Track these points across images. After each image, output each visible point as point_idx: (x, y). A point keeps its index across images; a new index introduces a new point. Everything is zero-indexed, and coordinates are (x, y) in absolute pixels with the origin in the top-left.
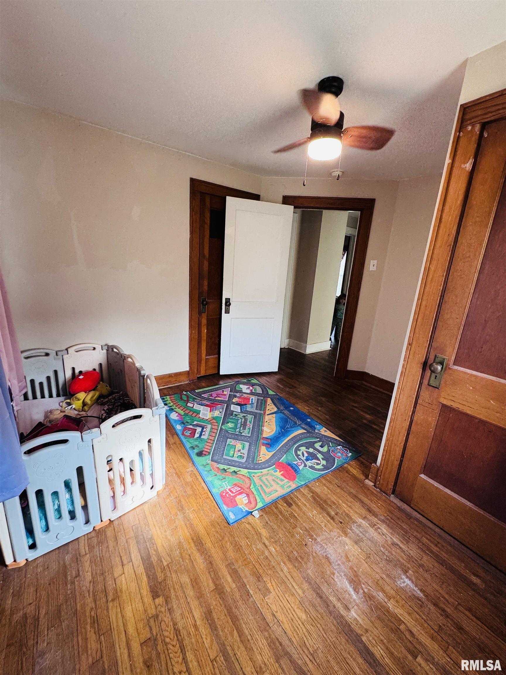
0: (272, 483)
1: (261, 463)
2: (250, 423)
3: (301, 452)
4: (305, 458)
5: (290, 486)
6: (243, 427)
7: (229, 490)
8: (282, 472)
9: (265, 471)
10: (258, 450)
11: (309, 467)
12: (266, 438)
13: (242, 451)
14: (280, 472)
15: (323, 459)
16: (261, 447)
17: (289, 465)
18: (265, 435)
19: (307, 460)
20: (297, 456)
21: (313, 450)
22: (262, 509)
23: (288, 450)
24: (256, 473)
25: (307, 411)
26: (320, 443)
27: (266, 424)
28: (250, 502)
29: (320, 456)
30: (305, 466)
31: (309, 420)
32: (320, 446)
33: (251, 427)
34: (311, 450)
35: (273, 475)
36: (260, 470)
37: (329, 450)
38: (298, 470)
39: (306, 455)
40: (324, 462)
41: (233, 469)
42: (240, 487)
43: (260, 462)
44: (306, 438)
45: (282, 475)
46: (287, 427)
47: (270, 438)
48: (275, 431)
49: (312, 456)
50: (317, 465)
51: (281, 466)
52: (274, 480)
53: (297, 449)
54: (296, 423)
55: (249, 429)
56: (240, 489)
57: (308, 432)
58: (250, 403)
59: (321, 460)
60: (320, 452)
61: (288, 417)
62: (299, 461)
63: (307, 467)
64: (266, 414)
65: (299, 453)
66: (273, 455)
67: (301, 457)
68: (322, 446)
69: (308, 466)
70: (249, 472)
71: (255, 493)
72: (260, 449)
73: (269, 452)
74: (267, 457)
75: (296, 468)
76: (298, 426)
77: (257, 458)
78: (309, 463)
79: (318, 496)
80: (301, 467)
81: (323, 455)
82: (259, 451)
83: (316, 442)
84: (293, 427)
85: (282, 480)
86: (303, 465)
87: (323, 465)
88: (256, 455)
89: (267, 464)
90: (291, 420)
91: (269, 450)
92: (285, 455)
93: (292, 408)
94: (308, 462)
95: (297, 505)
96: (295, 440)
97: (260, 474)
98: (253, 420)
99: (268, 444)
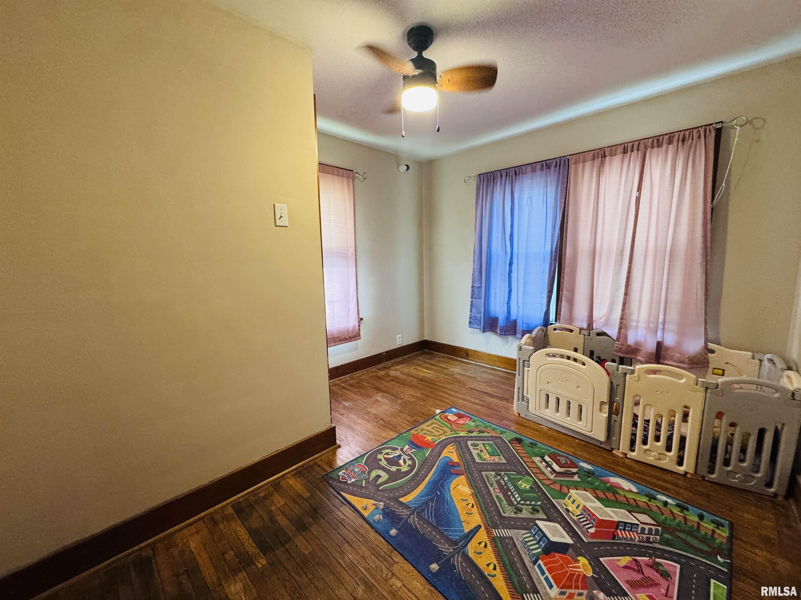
3: (407, 464)
4: (402, 458)
5: (416, 431)
9: (443, 438)
11: (397, 449)
13: (478, 451)
18: (463, 479)
19: (400, 456)
21: (392, 470)
23: (424, 463)
24: (451, 434)
27: (472, 501)
28: (446, 418)
29: (384, 463)
32: (381, 476)
35: (434, 436)
36: (448, 437)
38: (410, 444)
39: (401, 462)
40: (380, 457)
43: (452, 444)
45: (426, 438)
49: (393, 462)
51: (428, 445)
52: (432, 432)
53: (412, 467)
59: (382, 459)
62: (409, 453)
64: (484, 528)
65: (410, 462)
66: (440, 453)
67: (407, 458)
70: (458, 434)
71: (444, 422)
72: (458, 458)
74: (446, 450)
76: (416, 508)
77: (457, 447)
78: (398, 453)
80: (407, 447)
82: (459, 455)
83: (385, 482)
84: (422, 504)
86: (404, 450)
88: (460, 451)
89: (444, 444)
90: (429, 523)
92: (427, 456)
97: (447, 434)
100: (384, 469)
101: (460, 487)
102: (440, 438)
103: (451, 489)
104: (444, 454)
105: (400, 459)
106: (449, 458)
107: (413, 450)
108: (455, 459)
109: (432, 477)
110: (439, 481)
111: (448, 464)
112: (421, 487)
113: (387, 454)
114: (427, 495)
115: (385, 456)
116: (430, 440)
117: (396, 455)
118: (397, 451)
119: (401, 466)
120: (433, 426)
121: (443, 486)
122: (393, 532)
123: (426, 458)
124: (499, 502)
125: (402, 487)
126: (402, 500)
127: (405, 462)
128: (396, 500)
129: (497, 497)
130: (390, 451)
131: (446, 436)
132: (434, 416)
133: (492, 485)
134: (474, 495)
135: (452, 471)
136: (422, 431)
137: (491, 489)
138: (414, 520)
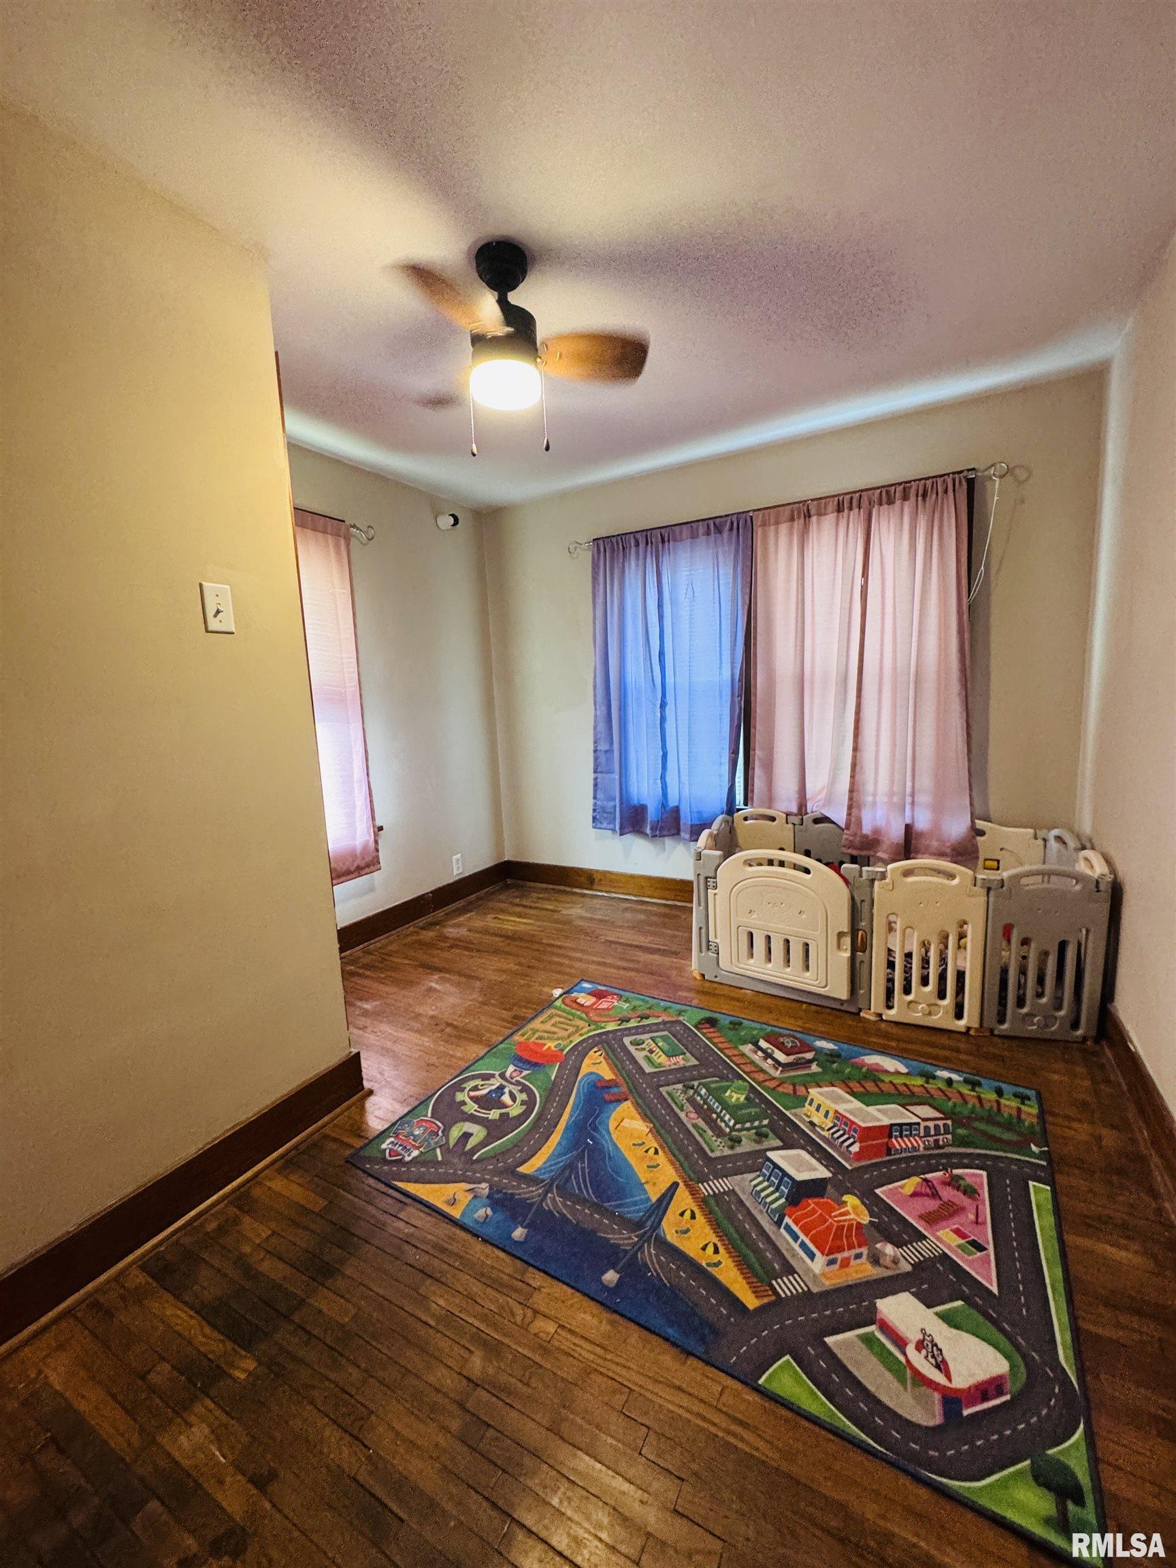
0: (554, 1030)
1: (593, 1049)
3: (518, 1101)
4: (506, 1090)
5: (523, 1035)
8: (545, 1049)
9: (577, 1039)
10: (616, 1067)
11: (493, 1076)
12: (619, 1100)
14: (549, 1049)
15: (464, 1103)
16: (616, 1077)
17: (536, 1064)
18: (628, 1106)
19: (501, 1089)
20: (525, 1089)
21: (490, 1117)
22: (552, 1001)
23: (551, 1094)
24: (591, 1031)
26: (472, 1143)
27: (653, 1145)
28: (575, 1002)
29: (471, 1108)
30: (502, 1076)
32: (471, 1135)
34: (494, 1114)
35: (558, 1040)
36: (586, 1036)
37: (446, 1132)
38: (516, 1062)
39: (506, 1098)
40: (460, 1097)
42: (600, 1010)
45: (544, 1046)
46: (582, 1159)
47: (611, 1106)
50: (477, 1086)
51: (551, 1057)
52: (554, 1033)
53: (529, 1104)
59: (468, 1100)
62: (518, 1078)
63: (497, 1073)
64: (683, 1186)
65: (524, 1096)
66: (578, 1068)
67: (515, 1089)
69: (497, 1076)
70: (603, 1028)
71: (574, 1011)
73: (591, 1073)
74: (587, 1061)
76: (553, 1180)
77: (606, 1052)
80: (511, 1068)
81: (463, 1113)
82: (613, 1066)
83: (483, 1144)
85: (541, 1038)
86: (508, 1074)
87: (462, 1090)
88: (612, 1058)
89: (581, 1051)
91: (593, 1077)
92: (553, 1078)
94: (498, 1084)
96: (543, 1128)
97: (584, 1032)
99: (604, 1088)
100: (473, 1119)
101: (626, 1123)
102: (571, 1042)
103: (612, 1128)
104: (585, 1070)
105: (503, 1094)
106: (598, 1075)
107: (525, 1073)
108: (607, 1074)
109: (571, 1116)
110: (585, 1120)
111: (595, 1085)
112: (556, 1138)
113: (475, 1088)
114: (570, 1150)
115: (472, 1094)
116: (553, 1049)
117: (494, 1087)
118: (492, 1081)
119: (506, 1107)
120: (553, 1021)
121: (595, 1129)
122: (519, 1233)
123: (554, 1083)
124: (701, 1135)
125: (517, 1145)
126: (521, 1169)
127: (513, 1098)
128: (511, 1172)
129: (695, 1126)
130: (478, 1082)
131: (581, 1035)
132: (550, 1003)
133: (682, 1109)
134: (656, 1132)
135: (606, 1097)
136: (534, 1034)
137: (682, 1115)
138: (554, 1202)
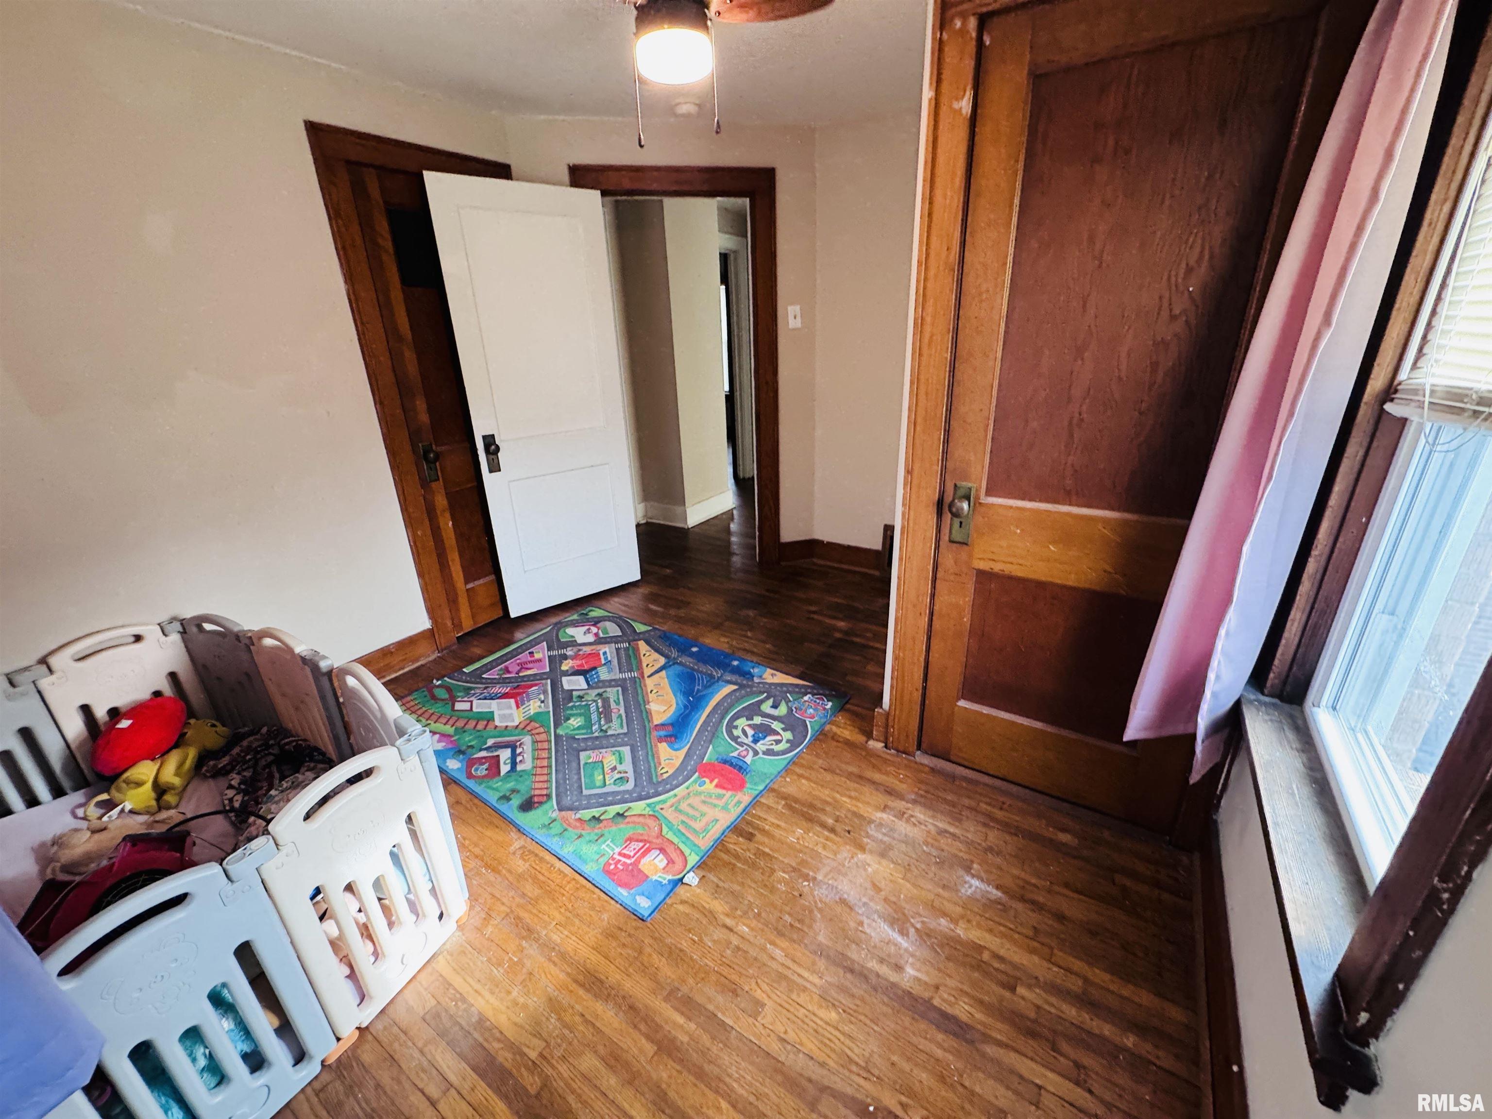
0: (704, 809)
1: (669, 777)
2: (618, 703)
3: (740, 729)
4: (750, 739)
5: (739, 802)
6: (605, 717)
7: (620, 854)
8: (716, 781)
9: (680, 791)
10: (653, 756)
11: (764, 753)
12: (662, 726)
13: (620, 768)
14: (711, 781)
15: (784, 730)
16: (656, 746)
17: (725, 762)
18: (657, 721)
19: (756, 741)
20: (735, 739)
21: (760, 718)
22: (701, 866)
23: (714, 734)
24: (664, 801)
25: (726, 646)
26: (770, 702)
27: (651, 697)
28: (671, 862)
29: (776, 726)
30: (756, 753)
31: (735, 663)
32: (772, 707)
33: (622, 712)
34: (758, 720)
35: (700, 793)
36: (672, 793)
37: (790, 710)
38: (745, 766)
39: (750, 732)
40: (788, 735)
41: (613, 810)
42: (641, 841)
43: (665, 776)
44: (738, 700)
45: (717, 786)
46: (698, 690)
47: (670, 722)
48: (674, 706)
49: (763, 731)
50: (777, 744)
51: (708, 771)
52: (704, 802)
53: (731, 727)
54: (711, 676)
55: (620, 716)
56: (641, 844)
57: (742, 687)
58: (603, 662)
59: (781, 732)
60: (774, 718)
61: (693, 669)
62: (741, 749)
63: (761, 755)
64: (646, 676)
65: (736, 733)
66: (687, 755)
67: (743, 739)
68: (775, 706)
69: (761, 753)
70: (649, 805)
71: (675, 840)
72: (657, 752)
73: (676, 750)
74: (677, 763)
75: (741, 763)
76: (718, 681)
77: (656, 772)
78: (761, 746)
79: (796, 800)
80: (748, 760)
81: (783, 723)
82: (656, 755)
83: (762, 702)
84: (710, 686)
85: (720, 797)
86: (751, 753)
87: (788, 741)
88: (652, 765)
89: (681, 775)
90: (701, 672)
91: (676, 746)
92: (711, 747)
93: (695, 649)
94: (758, 744)
95: (763, 831)
96: (722, 709)
97: (673, 800)
98: (621, 697)
99: (671, 736)
101: (662, 708)
102: (686, 788)
104: (682, 753)
105: (753, 736)
106: (671, 748)
107: (735, 754)
108: (663, 748)
109: (701, 715)
110: (690, 713)
111: (676, 737)
112: (713, 703)
113: (778, 742)
114: (705, 695)
115: (779, 737)
116: (707, 780)
117: (761, 742)
118: (764, 748)
121: (686, 707)
123: (710, 742)
130: (777, 748)
132: (702, 861)
135: (670, 728)
136: (726, 804)
138: (716, 672)
